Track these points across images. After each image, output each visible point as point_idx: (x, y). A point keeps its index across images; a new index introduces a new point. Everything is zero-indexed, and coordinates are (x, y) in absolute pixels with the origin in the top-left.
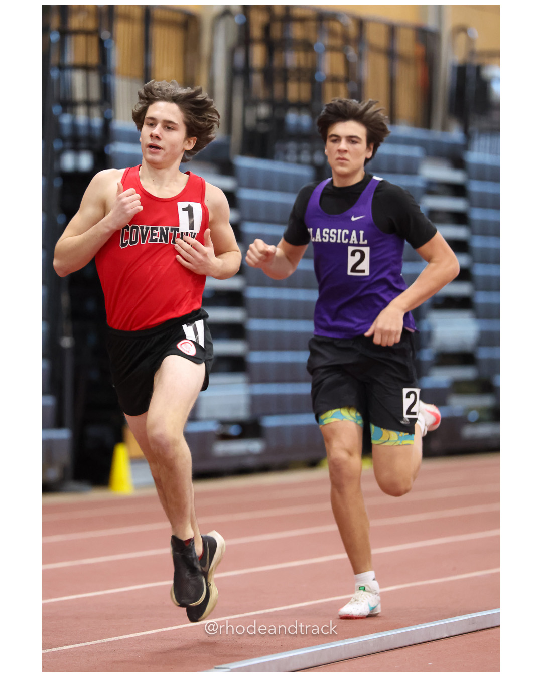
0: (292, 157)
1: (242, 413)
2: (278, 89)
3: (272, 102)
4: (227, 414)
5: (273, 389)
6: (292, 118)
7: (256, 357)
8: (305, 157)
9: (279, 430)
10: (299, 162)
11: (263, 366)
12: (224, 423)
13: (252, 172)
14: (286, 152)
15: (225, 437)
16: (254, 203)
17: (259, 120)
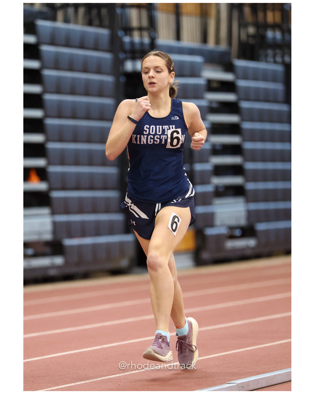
0: (270, 59)
1: (243, 222)
2: (261, 15)
3: (257, 25)
4: (233, 222)
5: (262, 206)
6: (270, 34)
7: (250, 186)
8: (279, 59)
9: (267, 232)
10: (275, 62)
11: (256, 191)
12: (231, 228)
13: (245, 69)
14: (266, 56)
15: (232, 237)
16: (247, 89)
17: (248, 36)
